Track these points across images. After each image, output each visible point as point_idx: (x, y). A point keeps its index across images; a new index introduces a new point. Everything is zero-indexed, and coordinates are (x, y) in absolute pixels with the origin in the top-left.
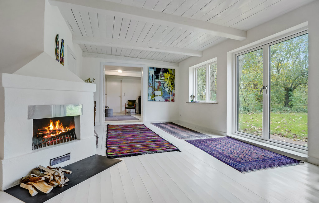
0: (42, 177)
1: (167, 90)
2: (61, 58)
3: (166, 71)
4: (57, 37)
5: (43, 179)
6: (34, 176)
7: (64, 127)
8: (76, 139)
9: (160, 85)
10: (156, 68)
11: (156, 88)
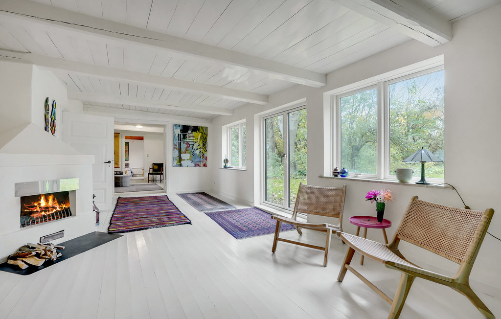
0: (33, 252)
1: (197, 152)
2: (52, 123)
3: (196, 129)
4: (47, 100)
5: (34, 253)
6: (22, 252)
7: (60, 204)
8: (71, 215)
9: (188, 147)
10: (183, 126)
11: (183, 150)
